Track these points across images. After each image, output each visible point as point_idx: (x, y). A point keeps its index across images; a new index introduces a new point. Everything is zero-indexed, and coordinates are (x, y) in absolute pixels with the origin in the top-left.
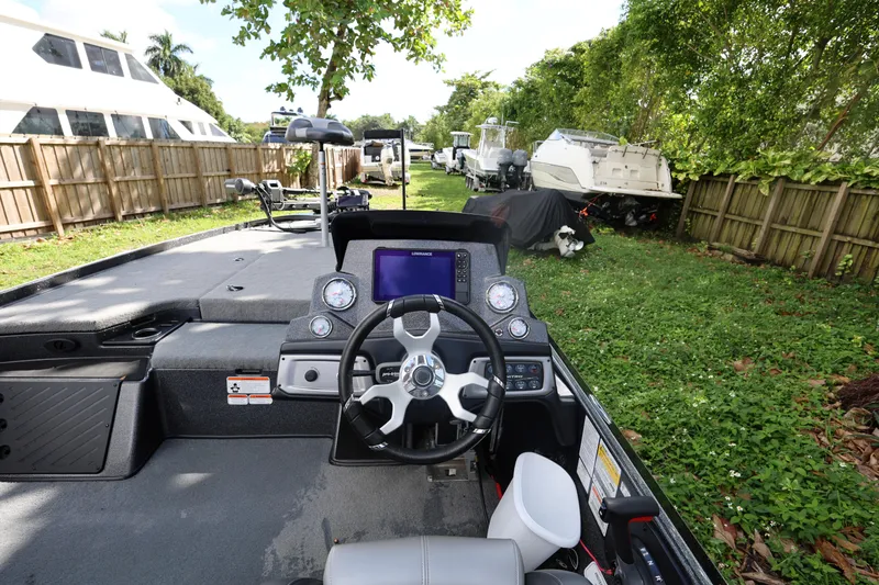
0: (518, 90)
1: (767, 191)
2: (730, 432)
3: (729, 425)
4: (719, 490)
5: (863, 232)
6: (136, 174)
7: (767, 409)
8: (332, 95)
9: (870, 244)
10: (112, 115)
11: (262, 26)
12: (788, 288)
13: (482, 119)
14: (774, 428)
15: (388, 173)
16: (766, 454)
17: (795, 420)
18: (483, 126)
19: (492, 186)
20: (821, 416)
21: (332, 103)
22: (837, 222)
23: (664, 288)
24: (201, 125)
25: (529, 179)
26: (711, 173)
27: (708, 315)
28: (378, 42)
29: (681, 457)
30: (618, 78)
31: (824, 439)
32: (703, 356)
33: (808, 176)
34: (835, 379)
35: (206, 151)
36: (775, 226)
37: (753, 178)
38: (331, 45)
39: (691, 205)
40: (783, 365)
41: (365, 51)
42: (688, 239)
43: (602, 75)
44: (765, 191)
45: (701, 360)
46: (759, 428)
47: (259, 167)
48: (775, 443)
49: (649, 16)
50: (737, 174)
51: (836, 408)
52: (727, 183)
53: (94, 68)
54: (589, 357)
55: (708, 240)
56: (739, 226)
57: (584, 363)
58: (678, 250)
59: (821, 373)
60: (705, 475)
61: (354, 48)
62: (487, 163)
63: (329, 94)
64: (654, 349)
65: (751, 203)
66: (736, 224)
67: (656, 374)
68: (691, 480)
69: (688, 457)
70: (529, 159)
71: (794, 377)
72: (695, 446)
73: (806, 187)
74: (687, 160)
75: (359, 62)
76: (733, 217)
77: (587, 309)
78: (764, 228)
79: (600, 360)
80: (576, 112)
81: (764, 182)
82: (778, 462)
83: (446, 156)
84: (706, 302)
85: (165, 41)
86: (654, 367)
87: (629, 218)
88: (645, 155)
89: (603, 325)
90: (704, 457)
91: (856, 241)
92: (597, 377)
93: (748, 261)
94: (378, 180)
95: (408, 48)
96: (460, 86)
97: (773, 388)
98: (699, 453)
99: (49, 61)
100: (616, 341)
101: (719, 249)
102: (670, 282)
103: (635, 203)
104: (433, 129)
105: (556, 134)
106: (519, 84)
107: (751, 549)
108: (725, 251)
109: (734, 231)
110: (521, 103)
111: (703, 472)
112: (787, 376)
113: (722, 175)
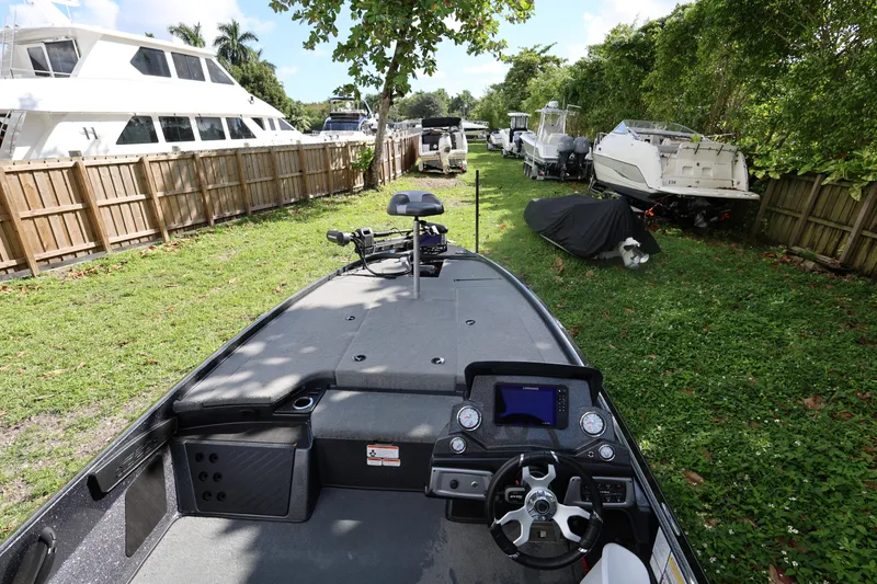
0: (581, 72)
1: (859, 196)
2: (792, 481)
3: (792, 474)
4: (777, 541)
6: (224, 182)
7: (834, 458)
8: (395, 93)
10: (196, 118)
11: (330, 30)
13: (541, 99)
14: (839, 481)
15: (446, 163)
16: (828, 506)
17: (862, 472)
18: (543, 111)
19: (551, 174)
23: (733, 308)
24: (271, 121)
25: (591, 168)
26: (794, 172)
27: (780, 342)
28: (440, 40)
29: (741, 502)
30: (693, 61)
32: (771, 393)
35: (281, 154)
36: (865, 233)
37: (842, 180)
38: (394, 44)
39: (770, 205)
40: (857, 408)
41: (427, 48)
42: (764, 241)
43: (675, 60)
44: (857, 196)
46: (824, 478)
47: (327, 166)
48: (839, 497)
50: (826, 175)
52: (813, 183)
53: (181, 75)
54: (653, 389)
55: (786, 244)
56: (823, 230)
57: (648, 395)
58: (752, 254)
60: (764, 524)
61: (417, 45)
62: (547, 152)
63: (392, 91)
64: (720, 382)
65: (839, 206)
66: (821, 228)
67: (721, 411)
68: (749, 528)
69: (748, 504)
70: (592, 148)
71: (868, 422)
72: (756, 494)
74: (767, 155)
75: (421, 57)
76: (819, 221)
77: (651, 334)
78: (853, 234)
79: (664, 392)
80: (644, 97)
81: (856, 186)
82: (840, 517)
83: (502, 137)
84: (778, 327)
85: (232, 30)
86: (720, 403)
87: (699, 218)
88: (719, 152)
89: (667, 352)
90: (764, 506)
92: (660, 411)
93: (832, 270)
94: (435, 168)
95: (469, 40)
96: (518, 63)
97: (844, 434)
98: (760, 502)
99: (144, 72)
100: (681, 370)
101: (799, 255)
102: (741, 299)
103: (707, 204)
104: (489, 105)
105: (622, 126)
106: (581, 64)
108: (806, 258)
109: (818, 235)
110: (583, 84)
111: (762, 521)
112: (859, 422)
113: (809, 174)
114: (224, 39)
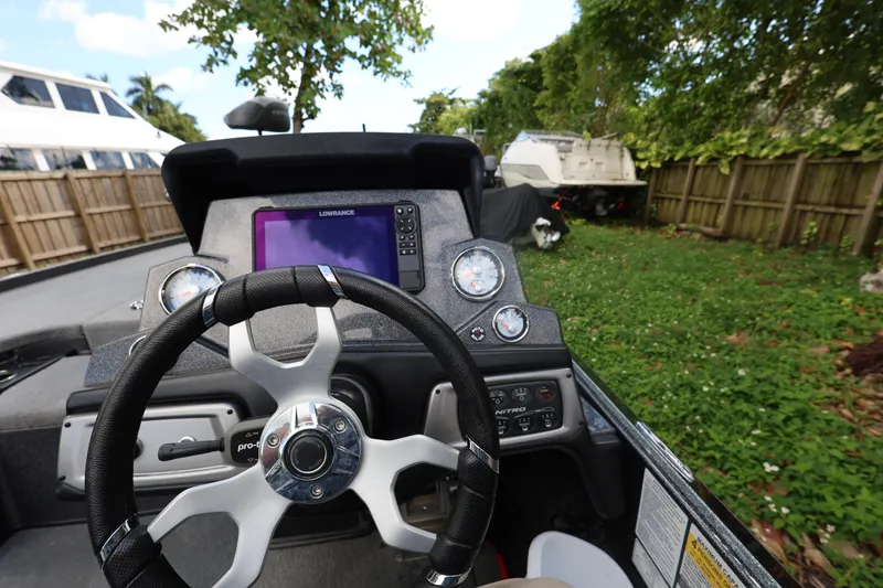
0: (483, 101)
1: (727, 170)
2: (747, 414)
3: (744, 407)
5: (825, 199)
7: (781, 384)
8: (305, 116)
9: (832, 209)
10: (91, 152)
11: (229, 53)
12: (761, 260)
13: (451, 131)
14: (793, 405)
16: (790, 436)
17: (810, 393)
20: (837, 387)
21: (305, 123)
22: (798, 192)
23: (644, 270)
25: (500, 182)
26: (671, 159)
27: (692, 291)
28: (344, 60)
29: (699, 449)
30: (575, 79)
31: (845, 412)
32: (697, 334)
33: (765, 152)
34: (836, 344)
36: (738, 202)
37: (713, 159)
38: (300, 66)
39: (656, 191)
40: (780, 335)
41: (332, 70)
42: (656, 223)
43: (560, 78)
44: (725, 170)
45: (697, 337)
46: (776, 406)
48: (797, 423)
49: (600, 13)
50: (696, 158)
51: (848, 376)
52: (687, 167)
53: (68, 106)
55: (674, 222)
56: (703, 206)
58: (648, 234)
59: (822, 340)
60: (731, 469)
61: (322, 68)
63: (302, 114)
64: (647, 331)
65: (712, 183)
66: (700, 204)
67: (653, 358)
68: (716, 477)
69: (706, 449)
70: (499, 164)
71: (795, 347)
72: (713, 435)
73: (764, 162)
74: (647, 149)
75: (328, 81)
76: (697, 199)
77: (572, 296)
78: (727, 205)
79: (592, 348)
80: (539, 114)
81: (724, 162)
84: (688, 279)
85: (146, 82)
86: (650, 350)
87: (599, 208)
88: (608, 147)
89: (590, 311)
90: (726, 448)
91: (818, 209)
93: (716, 238)
95: (374, 65)
96: (429, 104)
97: (777, 360)
98: (721, 444)
100: (606, 326)
101: (687, 230)
102: (648, 263)
103: (604, 193)
105: (522, 135)
106: (483, 95)
107: (803, 559)
108: (693, 231)
109: (699, 212)
110: (486, 112)
111: (727, 466)
112: (787, 347)
113: (683, 159)
114: (137, 90)
